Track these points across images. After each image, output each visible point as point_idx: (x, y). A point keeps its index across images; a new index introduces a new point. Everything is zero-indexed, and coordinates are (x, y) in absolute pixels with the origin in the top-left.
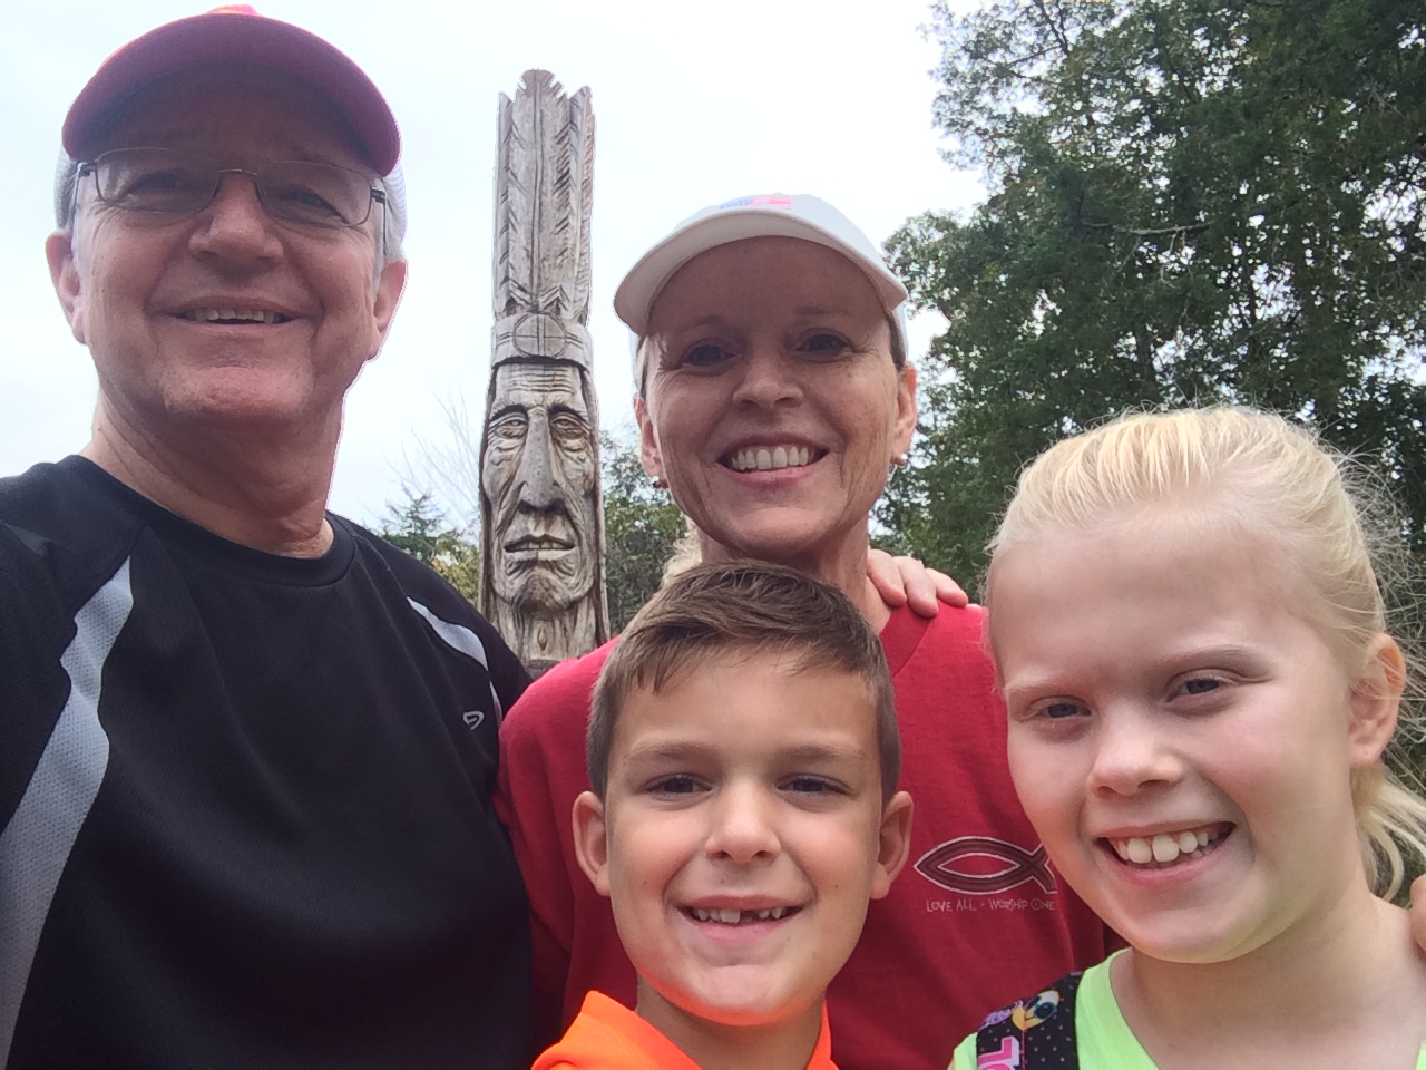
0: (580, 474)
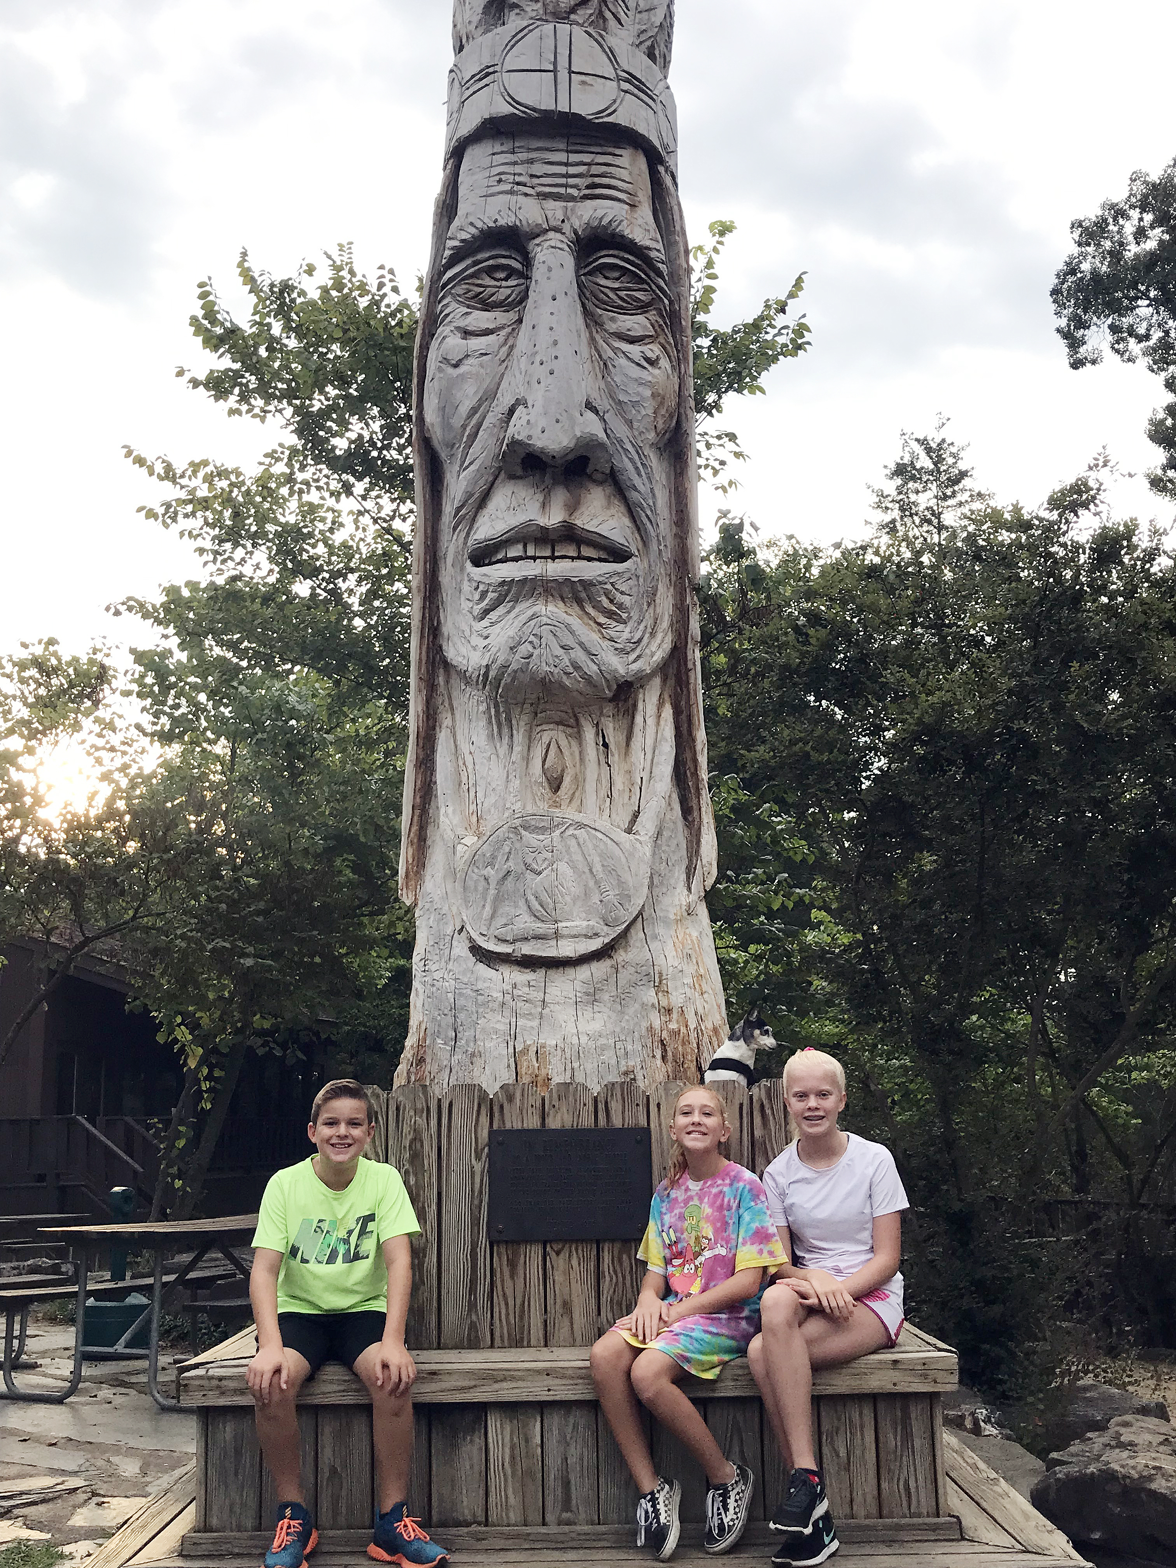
0: (648, 393)
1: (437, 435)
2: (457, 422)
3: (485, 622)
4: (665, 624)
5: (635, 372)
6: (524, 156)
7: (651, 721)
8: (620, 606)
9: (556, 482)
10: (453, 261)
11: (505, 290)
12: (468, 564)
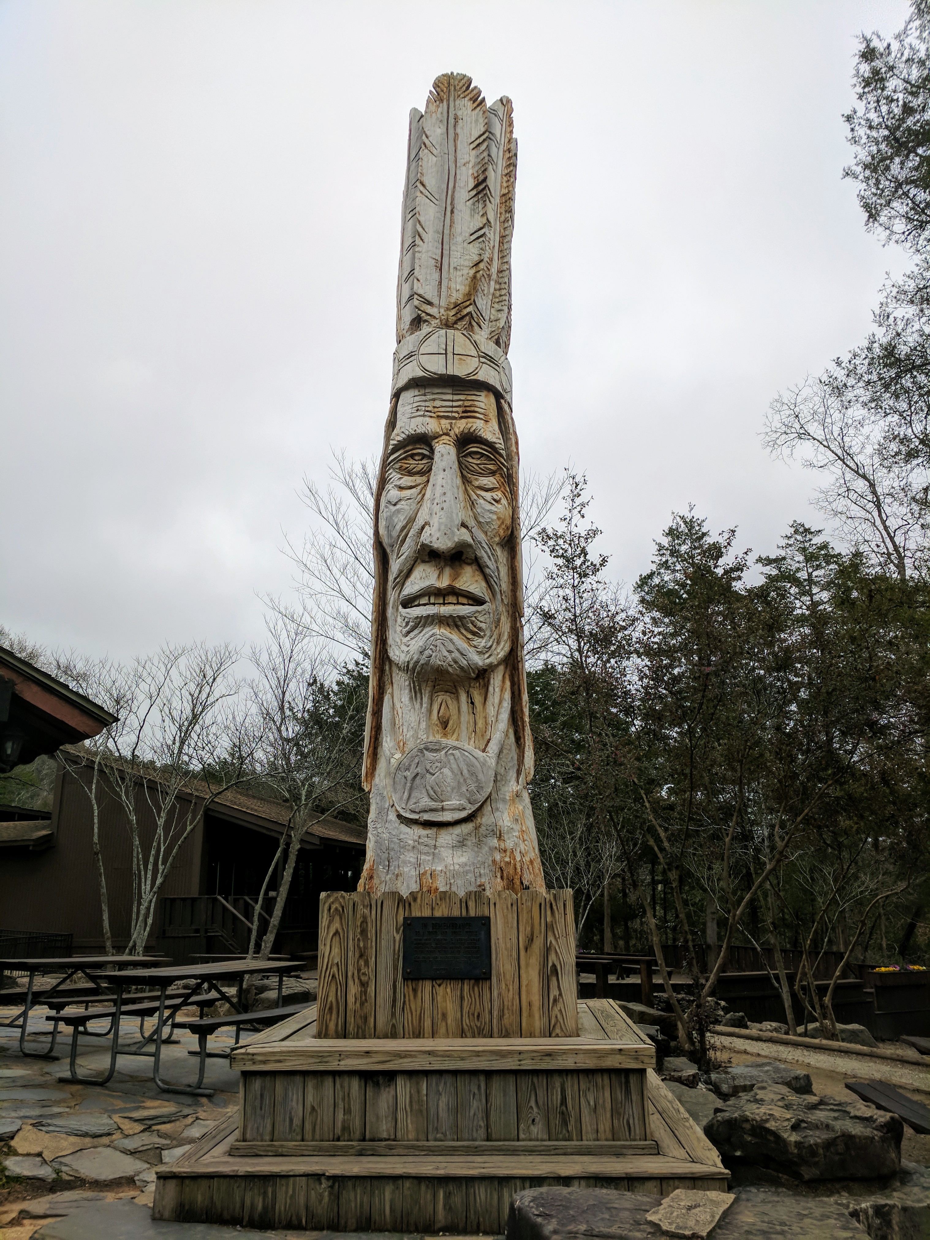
0: (495, 517)
1: (385, 541)
2: (395, 534)
3: (408, 638)
4: (506, 637)
5: (488, 507)
6: (429, 397)
7: (497, 690)
8: (480, 629)
9: (446, 565)
10: (394, 451)
11: (421, 465)
12: (400, 607)
